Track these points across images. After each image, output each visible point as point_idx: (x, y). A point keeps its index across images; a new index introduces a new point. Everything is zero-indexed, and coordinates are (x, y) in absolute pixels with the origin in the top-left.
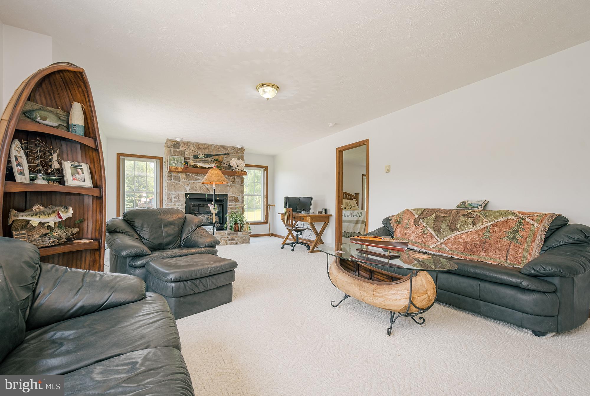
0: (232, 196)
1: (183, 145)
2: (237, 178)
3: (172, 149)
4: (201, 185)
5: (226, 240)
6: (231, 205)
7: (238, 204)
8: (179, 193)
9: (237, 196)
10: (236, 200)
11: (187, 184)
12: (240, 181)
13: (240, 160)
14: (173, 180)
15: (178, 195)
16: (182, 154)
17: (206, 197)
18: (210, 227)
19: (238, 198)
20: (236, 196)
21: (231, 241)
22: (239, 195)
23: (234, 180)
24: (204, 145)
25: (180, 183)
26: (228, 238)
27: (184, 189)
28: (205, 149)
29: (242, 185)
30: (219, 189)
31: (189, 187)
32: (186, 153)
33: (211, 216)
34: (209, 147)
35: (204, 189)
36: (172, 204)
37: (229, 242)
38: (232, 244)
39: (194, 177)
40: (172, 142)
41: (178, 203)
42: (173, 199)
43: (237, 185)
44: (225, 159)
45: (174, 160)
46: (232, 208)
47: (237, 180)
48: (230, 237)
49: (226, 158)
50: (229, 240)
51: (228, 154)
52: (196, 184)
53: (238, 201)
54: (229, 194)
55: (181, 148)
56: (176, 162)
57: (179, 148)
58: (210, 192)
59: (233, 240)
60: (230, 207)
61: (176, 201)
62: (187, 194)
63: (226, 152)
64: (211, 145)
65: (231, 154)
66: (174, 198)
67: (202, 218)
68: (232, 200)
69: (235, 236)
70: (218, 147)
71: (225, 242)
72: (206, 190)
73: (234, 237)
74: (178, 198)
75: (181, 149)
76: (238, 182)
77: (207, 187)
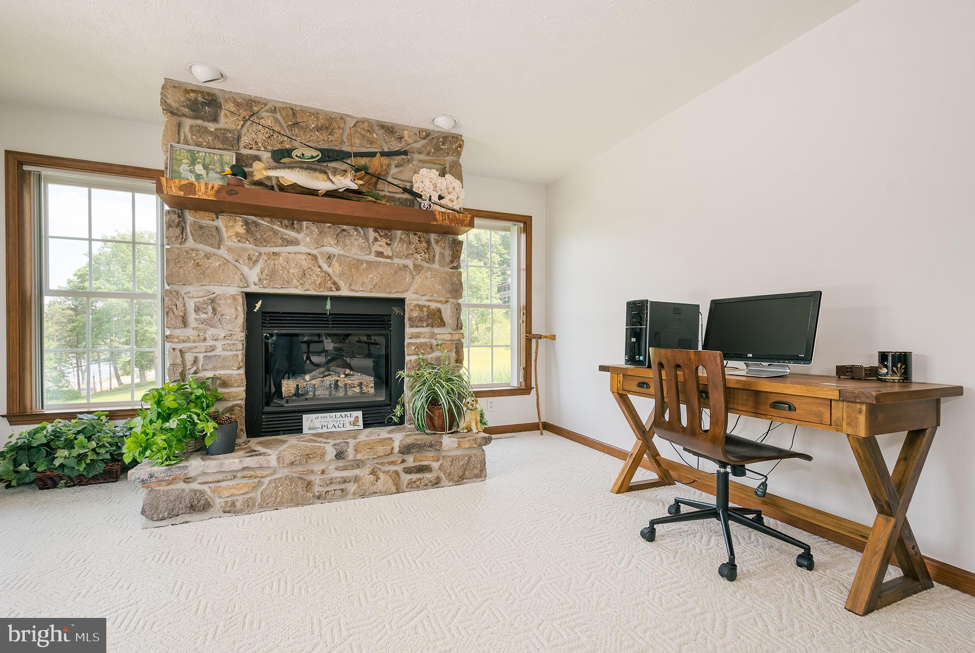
0: (421, 303)
1: (231, 107)
2: (437, 242)
3: (188, 123)
4: (304, 262)
5: (396, 472)
6: (417, 336)
7: (443, 334)
8: (218, 290)
9: (438, 305)
10: (435, 318)
11: (250, 259)
12: (448, 253)
13: (448, 176)
14: (190, 243)
15: (213, 301)
16: (229, 140)
17: (328, 307)
18: (343, 414)
19: (439, 311)
20: (434, 305)
21: (414, 477)
22: (444, 299)
23: (428, 249)
24: (316, 114)
25: (223, 252)
26: (404, 465)
27: (237, 277)
28: (318, 129)
29: (454, 268)
30: (372, 280)
31: (257, 269)
32: (245, 140)
33: (346, 375)
34: (334, 125)
35: (315, 277)
36: (189, 332)
37: (406, 478)
38: (418, 487)
39: (276, 233)
40: (187, 91)
41: (211, 332)
42: (192, 316)
43: (436, 266)
44: (393, 171)
45: (193, 162)
46: (418, 346)
47: (437, 249)
48: (411, 461)
49: (397, 170)
50: (408, 471)
51: (405, 153)
52: (287, 261)
53: (443, 324)
54: (411, 298)
55: (222, 119)
56: (199, 169)
57: (215, 119)
58: (338, 289)
59: (422, 469)
60: (413, 344)
61: (203, 322)
62: (250, 298)
63: (396, 146)
64: (342, 118)
65: (417, 156)
66: (197, 310)
67: (313, 382)
68: (421, 320)
69: (431, 454)
70: (365, 127)
71: (390, 483)
72: (325, 282)
73: (427, 458)
74: (214, 309)
75: (225, 122)
76: (442, 255)
77: (330, 270)
